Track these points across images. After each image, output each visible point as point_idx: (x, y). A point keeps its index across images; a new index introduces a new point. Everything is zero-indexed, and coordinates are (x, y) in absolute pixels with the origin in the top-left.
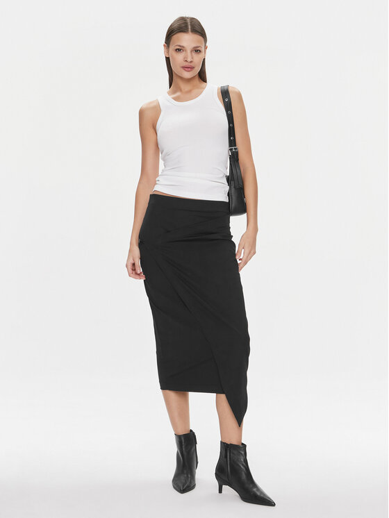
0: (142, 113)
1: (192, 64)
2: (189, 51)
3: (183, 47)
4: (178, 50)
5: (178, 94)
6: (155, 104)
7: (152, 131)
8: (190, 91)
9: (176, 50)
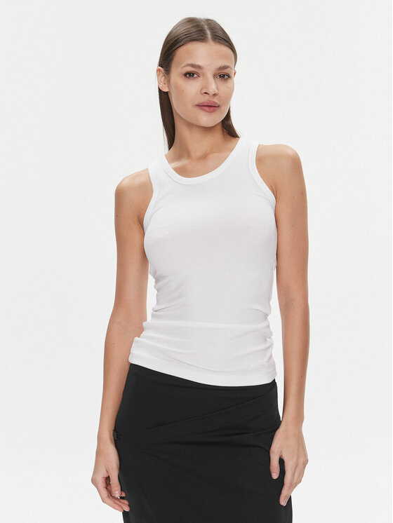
0: (120, 195)
1: (216, 100)
2: (210, 75)
3: (199, 67)
4: (189, 75)
5: (184, 162)
6: (143, 179)
7: (136, 228)
8: (204, 157)
9: (185, 75)
